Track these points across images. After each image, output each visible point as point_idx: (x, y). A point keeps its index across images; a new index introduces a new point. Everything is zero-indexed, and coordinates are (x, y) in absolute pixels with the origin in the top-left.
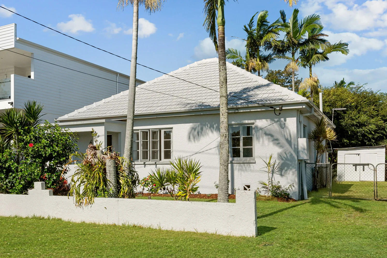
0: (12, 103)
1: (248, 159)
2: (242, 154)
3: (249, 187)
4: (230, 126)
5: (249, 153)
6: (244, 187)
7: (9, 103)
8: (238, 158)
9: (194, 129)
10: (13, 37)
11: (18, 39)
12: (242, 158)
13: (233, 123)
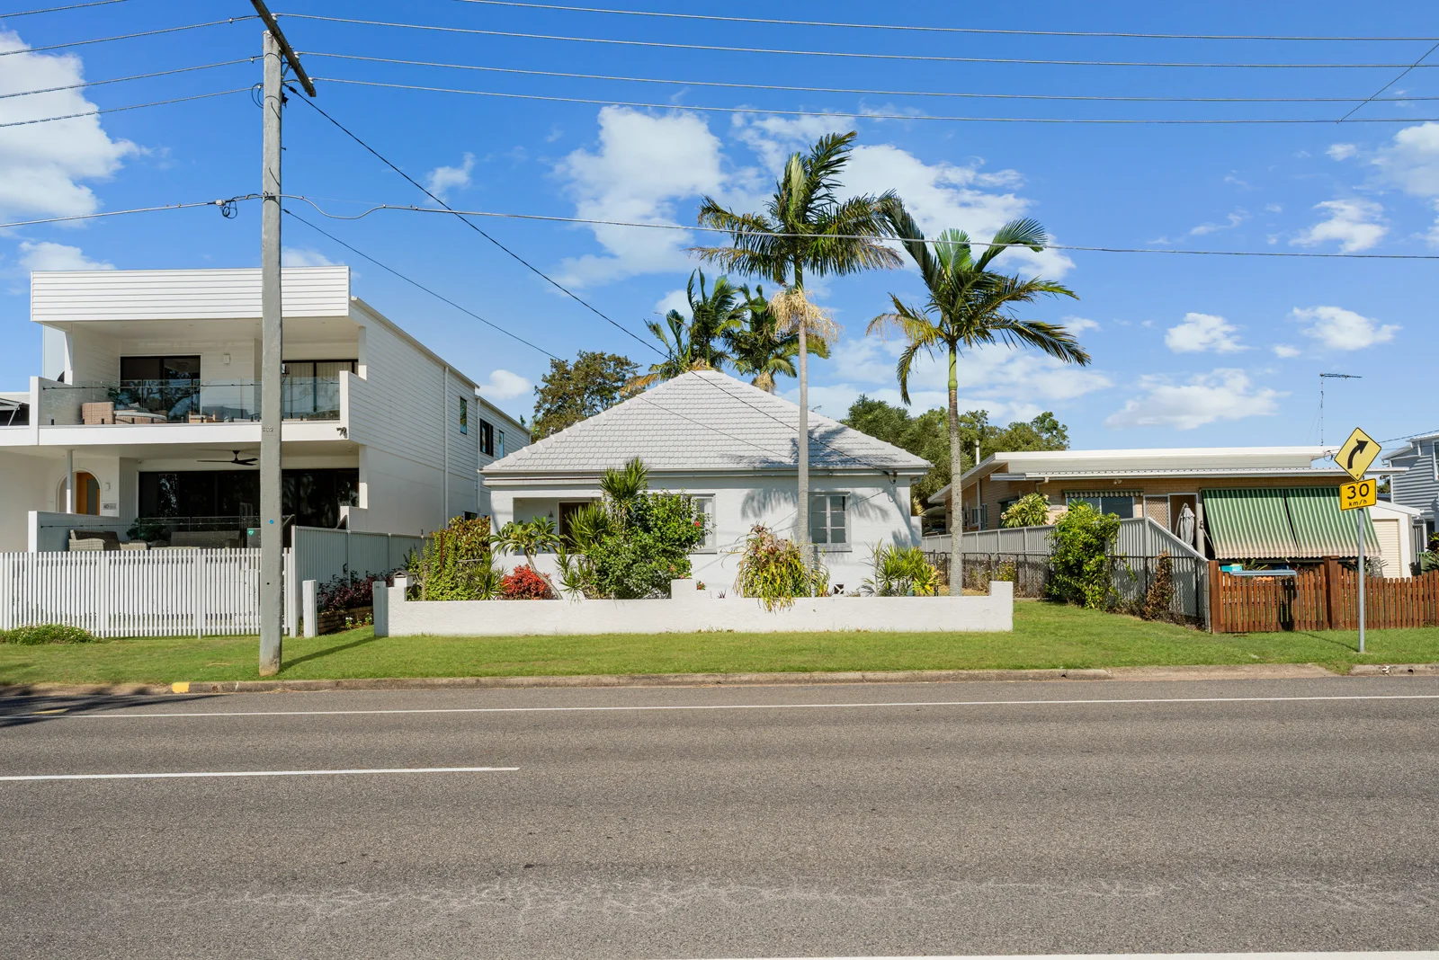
0: (343, 431)
1: (839, 545)
2: (829, 538)
3: (841, 587)
4: (811, 494)
5: (840, 537)
6: (835, 589)
7: (338, 429)
8: (824, 545)
9: (750, 498)
10: (346, 294)
11: (356, 299)
12: (830, 545)
13: (817, 490)
